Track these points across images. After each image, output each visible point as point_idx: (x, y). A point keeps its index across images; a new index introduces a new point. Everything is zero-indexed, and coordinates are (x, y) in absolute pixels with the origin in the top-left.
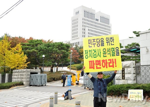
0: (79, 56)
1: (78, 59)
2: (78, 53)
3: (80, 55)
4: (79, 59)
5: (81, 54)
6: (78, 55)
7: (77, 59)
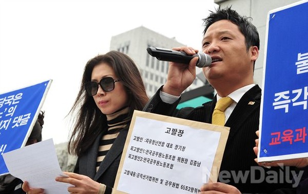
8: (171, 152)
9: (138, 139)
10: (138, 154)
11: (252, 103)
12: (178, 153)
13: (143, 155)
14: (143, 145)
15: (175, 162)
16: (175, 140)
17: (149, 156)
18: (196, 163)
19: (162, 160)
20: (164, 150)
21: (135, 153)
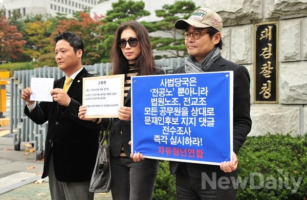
0: (25, 42)
1: (21, 50)
2: (20, 35)
3: (26, 39)
4: (24, 50)
5: (30, 38)
6: (21, 40)
7: (19, 52)
8: (103, 92)
9: (88, 90)
10: (89, 97)
11: (79, 81)
12: (106, 92)
13: (91, 97)
14: (91, 93)
15: (106, 96)
16: (103, 86)
17: (94, 97)
18: (115, 94)
19: (100, 97)
20: (100, 92)
21: (88, 97)
